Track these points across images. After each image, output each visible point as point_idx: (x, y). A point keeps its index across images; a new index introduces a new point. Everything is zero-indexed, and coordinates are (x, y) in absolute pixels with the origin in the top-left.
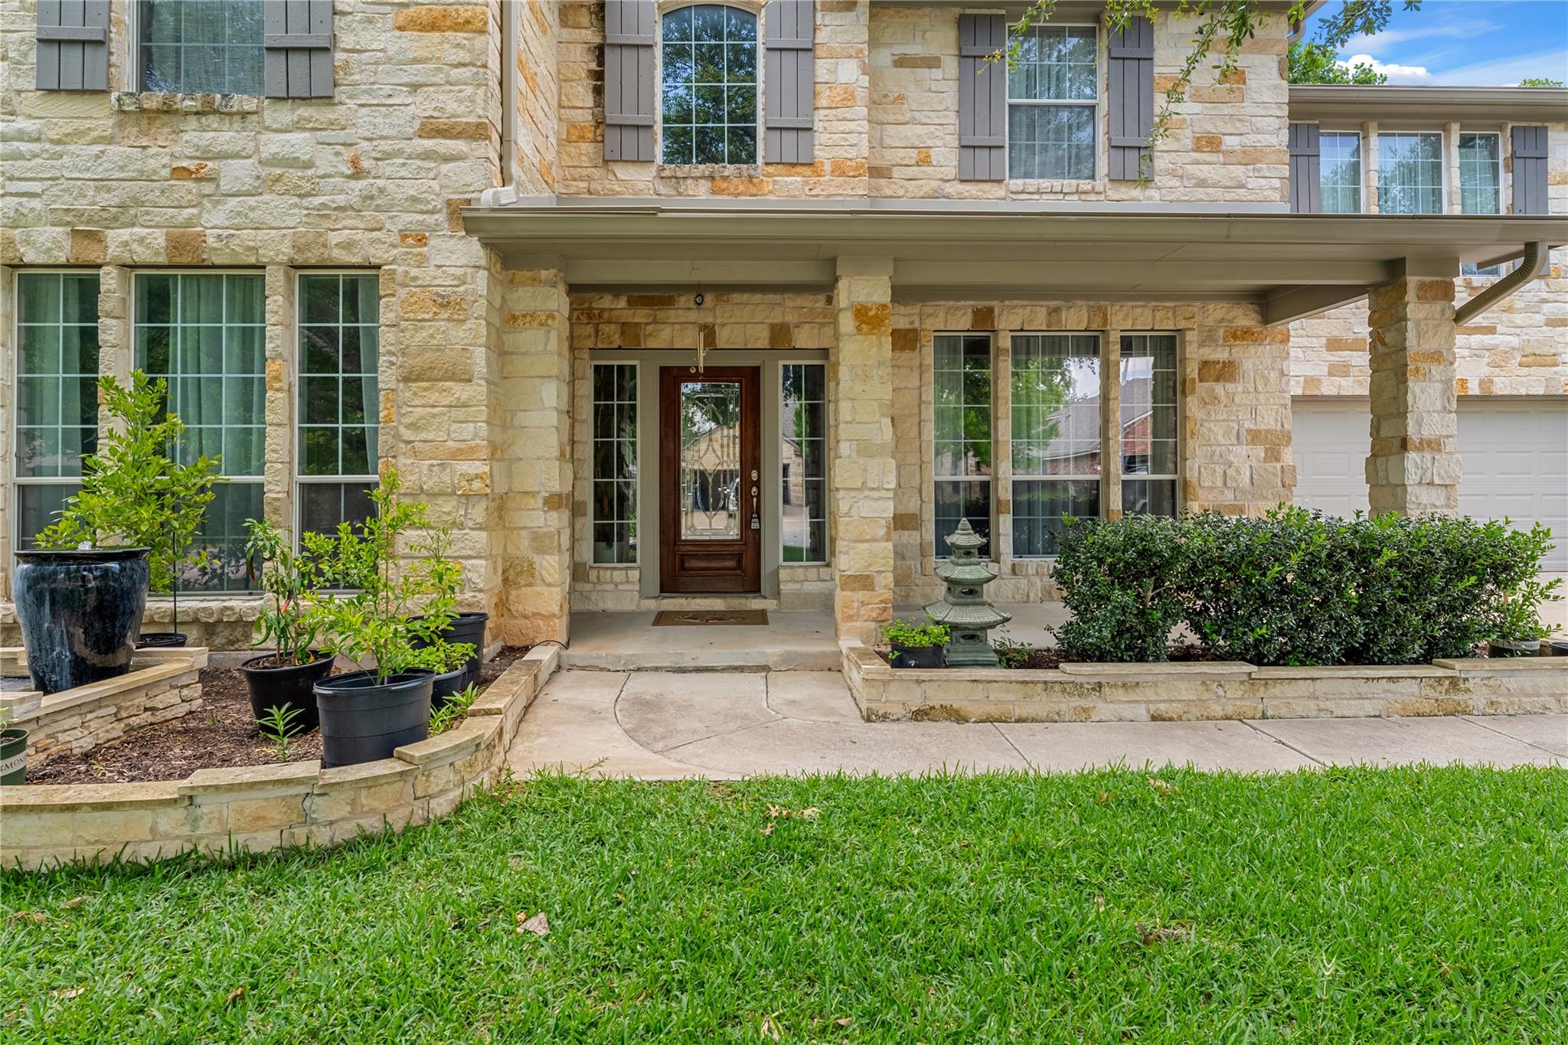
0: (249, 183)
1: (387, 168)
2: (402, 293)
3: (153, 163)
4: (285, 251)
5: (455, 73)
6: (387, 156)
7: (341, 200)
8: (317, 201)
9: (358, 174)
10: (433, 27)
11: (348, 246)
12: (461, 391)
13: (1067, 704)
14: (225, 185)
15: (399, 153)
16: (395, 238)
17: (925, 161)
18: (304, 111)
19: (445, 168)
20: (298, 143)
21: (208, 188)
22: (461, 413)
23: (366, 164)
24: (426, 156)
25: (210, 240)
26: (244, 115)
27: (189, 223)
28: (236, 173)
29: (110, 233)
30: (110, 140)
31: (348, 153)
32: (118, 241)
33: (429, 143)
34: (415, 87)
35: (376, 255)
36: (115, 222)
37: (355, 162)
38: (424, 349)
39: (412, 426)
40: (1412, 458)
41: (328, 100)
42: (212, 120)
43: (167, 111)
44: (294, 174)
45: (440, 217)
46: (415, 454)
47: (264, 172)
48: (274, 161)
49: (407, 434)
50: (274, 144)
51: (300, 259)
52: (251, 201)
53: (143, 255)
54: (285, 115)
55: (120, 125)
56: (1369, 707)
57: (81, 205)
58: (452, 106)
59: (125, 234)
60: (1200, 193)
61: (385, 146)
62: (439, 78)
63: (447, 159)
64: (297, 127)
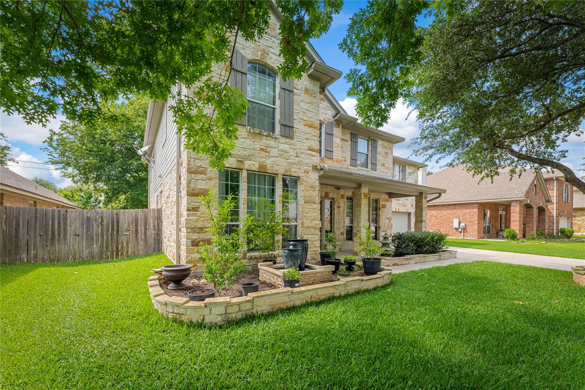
0: (277, 155)
1: (303, 156)
2: (304, 184)
3: (256, 146)
4: (283, 172)
5: (314, 137)
6: (302, 153)
7: (294, 161)
8: (290, 161)
9: (297, 156)
10: (310, 126)
11: (295, 172)
12: (314, 206)
13: (408, 261)
14: (271, 155)
15: (304, 153)
16: (303, 172)
17: (345, 161)
18: (287, 140)
19: (312, 158)
20: (286, 147)
21: (267, 154)
22: (314, 210)
23: (299, 154)
24: (309, 155)
25: (269, 167)
26: (276, 138)
27: (264, 162)
28: (274, 152)
29: (246, 162)
30: (246, 138)
31: (295, 151)
32: (248, 164)
33: (310, 152)
34: (307, 139)
35: (300, 175)
36: (247, 159)
37: (297, 153)
38: (308, 196)
39: (306, 213)
40: (423, 223)
41: (292, 138)
42: (269, 138)
43: (260, 134)
44: (285, 154)
45: (311, 168)
46: (306, 219)
47: (279, 152)
48: (282, 150)
49: (305, 215)
50: (282, 147)
51: (286, 174)
52: (277, 159)
53: (253, 168)
54: (283, 140)
55: (248, 135)
56: (434, 259)
57: (239, 153)
58: (314, 145)
59: (249, 162)
60: (382, 174)
61: (302, 151)
62: (311, 138)
63: (313, 156)
64: (286, 143)
